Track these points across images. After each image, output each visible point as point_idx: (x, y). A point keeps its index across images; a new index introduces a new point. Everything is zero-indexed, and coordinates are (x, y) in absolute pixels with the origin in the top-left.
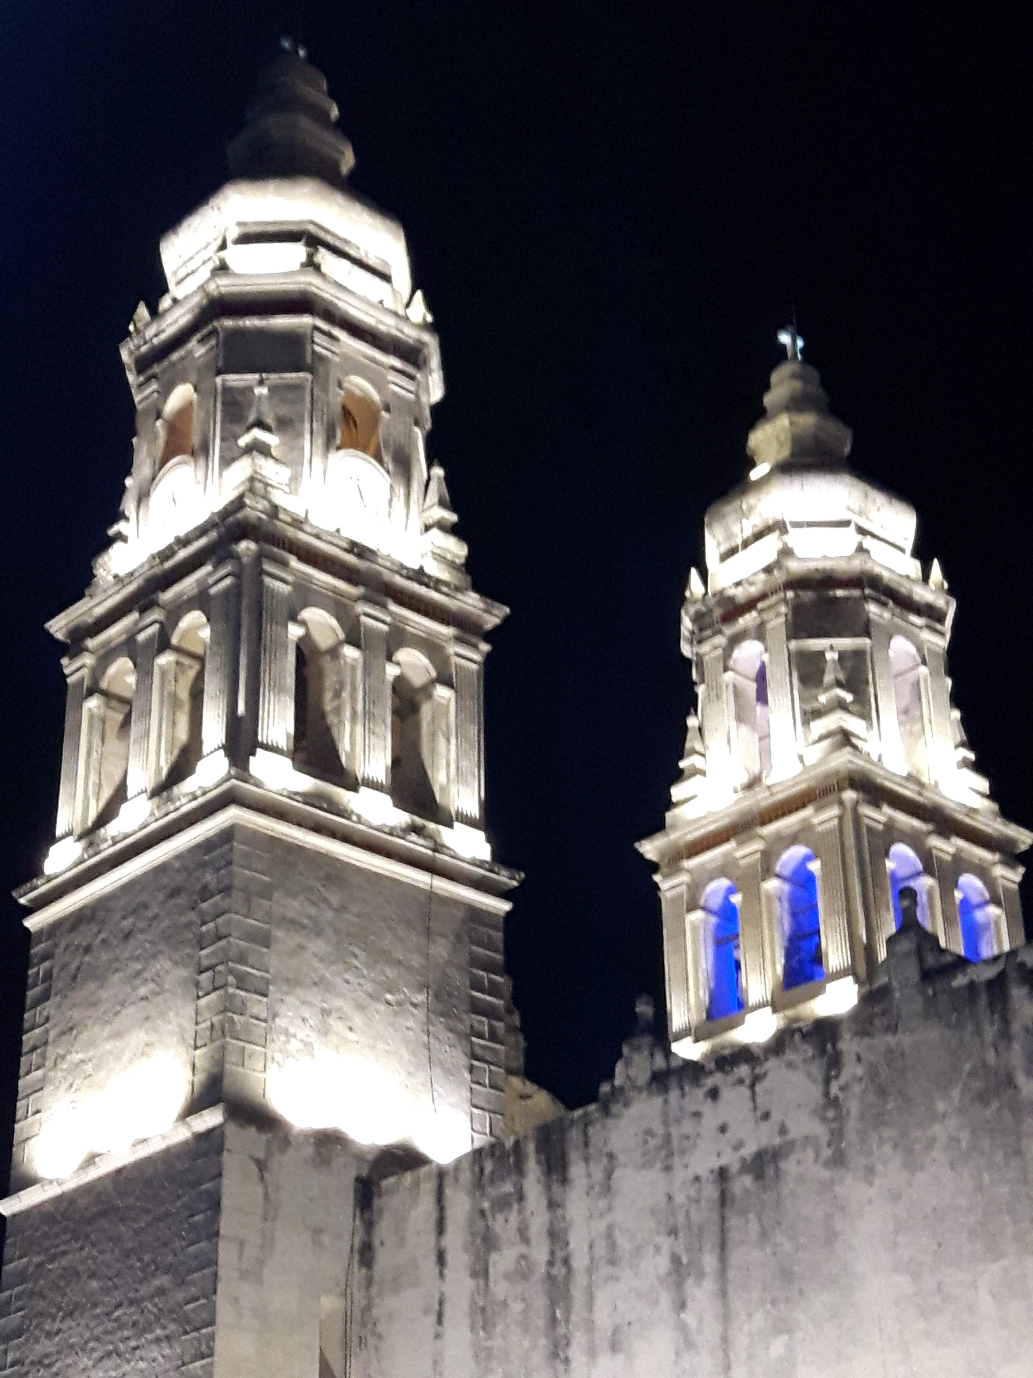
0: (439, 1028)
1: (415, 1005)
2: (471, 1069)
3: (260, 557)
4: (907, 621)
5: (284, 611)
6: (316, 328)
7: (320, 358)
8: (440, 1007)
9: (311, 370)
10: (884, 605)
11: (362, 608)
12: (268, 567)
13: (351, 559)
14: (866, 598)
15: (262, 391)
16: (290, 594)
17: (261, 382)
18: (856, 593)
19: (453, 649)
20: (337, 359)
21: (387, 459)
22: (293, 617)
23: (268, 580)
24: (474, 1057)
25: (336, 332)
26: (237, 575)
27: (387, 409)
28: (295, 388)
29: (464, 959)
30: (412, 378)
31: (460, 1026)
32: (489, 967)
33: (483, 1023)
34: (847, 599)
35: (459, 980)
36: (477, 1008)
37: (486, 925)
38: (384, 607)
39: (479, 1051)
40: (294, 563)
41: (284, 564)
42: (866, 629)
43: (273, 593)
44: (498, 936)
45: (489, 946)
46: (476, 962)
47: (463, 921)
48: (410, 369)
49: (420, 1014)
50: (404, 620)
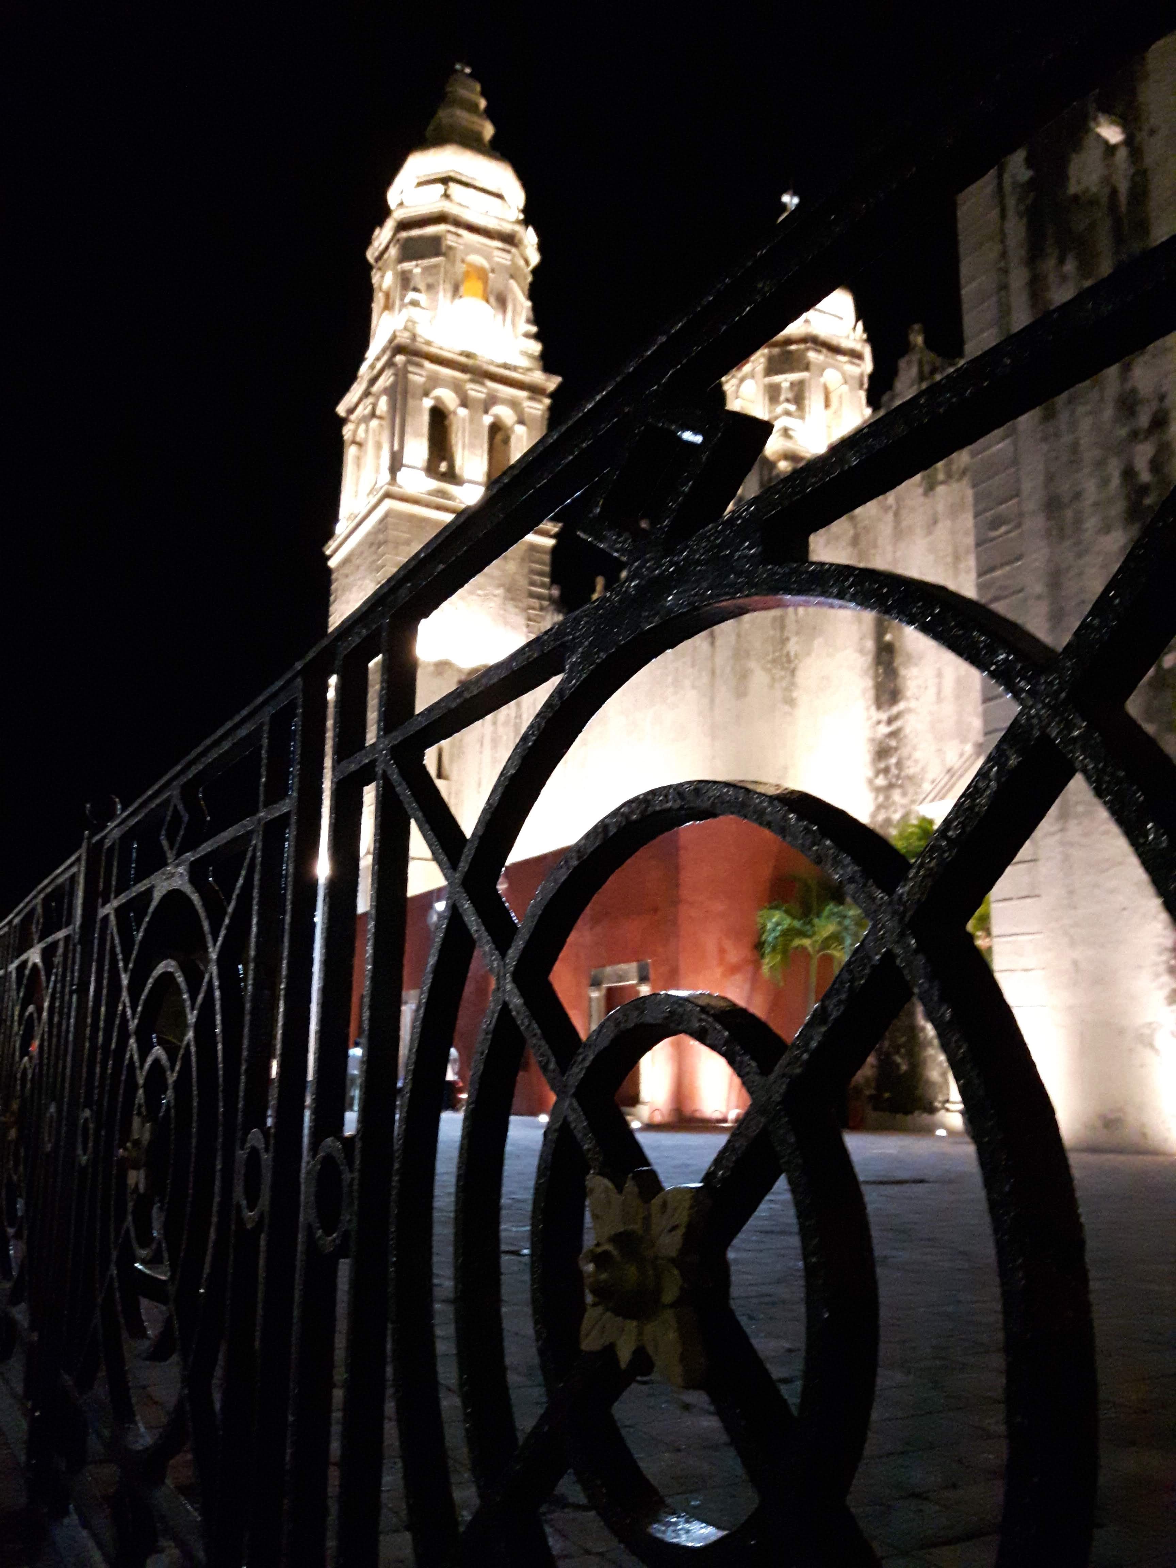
0: (510, 606)
1: (495, 596)
2: (528, 626)
3: (409, 362)
4: (836, 360)
5: (420, 392)
6: (449, 232)
7: (450, 248)
8: (510, 596)
9: (444, 255)
10: (819, 352)
11: (470, 386)
12: (411, 368)
13: (463, 359)
14: (808, 349)
15: (417, 271)
16: (425, 383)
17: (417, 266)
18: (802, 346)
19: (527, 404)
20: (461, 247)
21: (492, 300)
22: (426, 394)
23: (411, 376)
24: (529, 619)
25: (461, 231)
26: (396, 375)
27: (493, 271)
28: (436, 266)
29: (526, 571)
30: (509, 252)
31: (520, 605)
32: (541, 574)
33: (535, 602)
34: (797, 351)
35: (523, 582)
36: (532, 595)
37: (538, 552)
38: (483, 384)
39: (532, 616)
40: (427, 364)
41: (420, 366)
42: (807, 368)
43: (414, 383)
44: (547, 558)
45: (542, 563)
46: (533, 572)
47: (526, 551)
48: (507, 247)
49: (498, 600)
50: (497, 391)
